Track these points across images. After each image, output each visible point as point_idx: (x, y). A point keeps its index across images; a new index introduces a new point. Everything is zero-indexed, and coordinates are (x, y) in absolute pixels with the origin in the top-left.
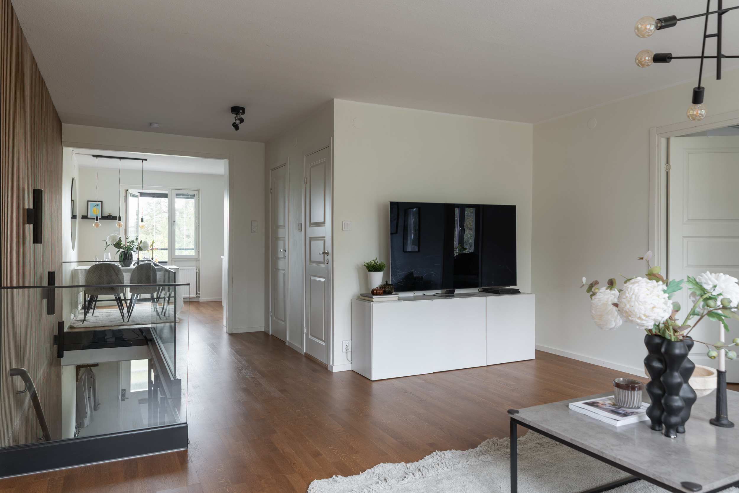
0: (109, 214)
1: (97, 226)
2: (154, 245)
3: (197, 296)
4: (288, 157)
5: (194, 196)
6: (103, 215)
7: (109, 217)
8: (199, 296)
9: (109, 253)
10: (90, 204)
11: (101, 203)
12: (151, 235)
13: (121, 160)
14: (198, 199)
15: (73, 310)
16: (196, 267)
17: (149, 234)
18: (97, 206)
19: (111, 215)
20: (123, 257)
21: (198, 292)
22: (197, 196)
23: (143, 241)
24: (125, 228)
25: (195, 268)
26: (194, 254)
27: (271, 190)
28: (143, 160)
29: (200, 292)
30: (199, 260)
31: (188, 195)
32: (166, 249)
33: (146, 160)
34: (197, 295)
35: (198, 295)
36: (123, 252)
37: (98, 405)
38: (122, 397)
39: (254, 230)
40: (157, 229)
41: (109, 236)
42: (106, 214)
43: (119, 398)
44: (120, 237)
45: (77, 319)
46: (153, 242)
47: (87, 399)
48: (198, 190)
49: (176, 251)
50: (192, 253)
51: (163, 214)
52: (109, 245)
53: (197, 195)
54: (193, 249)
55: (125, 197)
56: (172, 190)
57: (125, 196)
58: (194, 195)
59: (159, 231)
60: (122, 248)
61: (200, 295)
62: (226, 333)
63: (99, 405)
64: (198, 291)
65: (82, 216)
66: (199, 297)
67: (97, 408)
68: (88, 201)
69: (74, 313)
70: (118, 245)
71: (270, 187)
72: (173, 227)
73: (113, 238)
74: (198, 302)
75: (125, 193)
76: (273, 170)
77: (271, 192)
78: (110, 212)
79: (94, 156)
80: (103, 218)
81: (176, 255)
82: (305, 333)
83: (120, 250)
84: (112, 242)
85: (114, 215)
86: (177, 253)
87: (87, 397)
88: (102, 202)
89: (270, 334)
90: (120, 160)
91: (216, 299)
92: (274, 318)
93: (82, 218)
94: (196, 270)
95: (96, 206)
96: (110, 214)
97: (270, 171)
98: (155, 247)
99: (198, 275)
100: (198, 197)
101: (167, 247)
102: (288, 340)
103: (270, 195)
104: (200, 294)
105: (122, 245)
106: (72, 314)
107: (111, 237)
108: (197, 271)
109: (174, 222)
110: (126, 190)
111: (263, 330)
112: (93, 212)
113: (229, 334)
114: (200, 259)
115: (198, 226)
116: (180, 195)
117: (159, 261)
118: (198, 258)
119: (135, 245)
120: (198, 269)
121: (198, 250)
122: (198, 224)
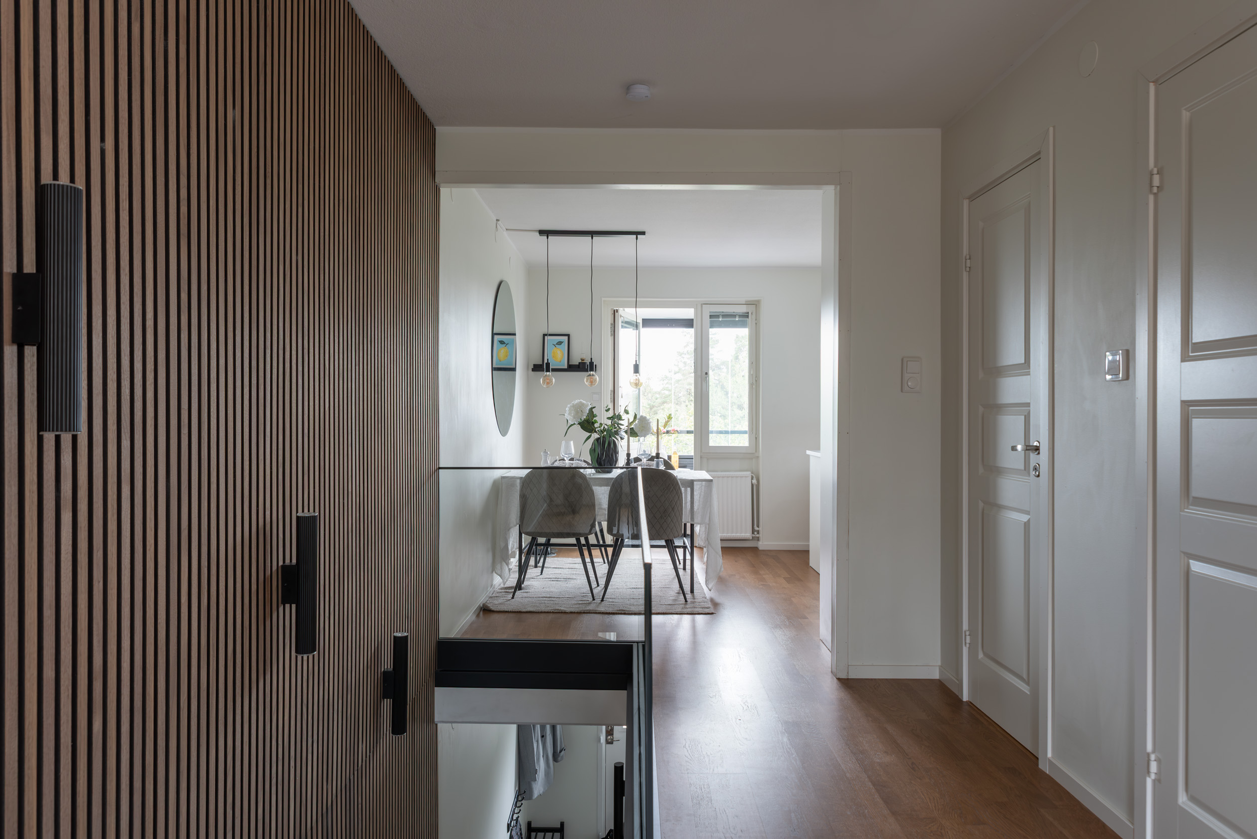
0: (580, 361)
1: (548, 383)
2: (673, 422)
3: (753, 535)
4: (1051, 129)
5: (748, 318)
6: (570, 364)
7: (581, 366)
8: (758, 536)
9: (572, 442)
10: (548, 340)
11: (566, 338)
13: (594, 238)
14: (756, 324)
15: (498, 567)
16: (752, 473)
18: (559, 345)
19: (585, 362)
20: (598, 450)
21: (756, 528)
22: (754, 317)
23: (638, 416)
24: (613, 390)
25: (749, 473)
26: (746, 444)
27: (968, 261)
28: (637, 233)
29: (760, 529)
30: (758, 457)
31: (734, 316)
32: (691, 432)
33: (643, 233)
34: (753, 533)
35: (756, 533)
36: (598, 440)
37: (561, 752)
38: (607, 736)
39: (909, 384)
41: (569, 406)
42: (576, 361)
43: (600, 739)
44: (590, 407)
45: (505, 586)
46: (670, 417)
47: (538, 741)
48: (756, 304)
49: (711, 435)
50: (743, 441)
52: (572, 425)
53: (754, 314)
54: (745, 432)
55: (611, 324)
56: (702, 306)
57: (613, 322)
58: (746, 315)
60: (596, 432)
61: (760, 535)
62: (830, 674)
63: (563, 752)
64: (755, 526)
65: (534, 365)
66: (758, 539)
67: (559, 758)
68: (544, 336)
69: (499, 572)
70: (588, 425)
71: (965, 251)
72: (704, 384)
73: (578, 408)
74: (755, 550)
75: (613, 315)
76: (972, 198)
77: (968, 265)
78: (583, 356)
79: (542, 232)
80: (571, 368)
81: (710, 445)
82: (1153, 776)
83: (591, 435)
84: (574, 418)
85: (589, 362)
86: (715, 441)
87: (538, 737)
88: (568, 336)
89: (965, 698)
90: (592, 239)
91: (793, 545)
92: (981, 655)
93: (533, 370)
94: (752, 478)
95: (557, 344)
96: (584, 360)
97: (966, 203)
98: (673, 428)
99: (755, 490)
100: (756, 320)
101: (694, 427)
102: (1049, 755)
103: (965, 275)
104: (761, 532)
105: (596, 425)
106: (495, 575)
107: (574, 406)
108: (754, 481)
109: (706, 374)
110: (614, 311)
111: (936, 676)
112: (553, 357)
113: (839, 679)
114: (761, 454)
115: (756, 381)
116: (719, 315)
117: (679, 456)
118: (756, 451)
119: (623, 425)
120: (756, 477)
121: (756, 434)
122: (756, 377)
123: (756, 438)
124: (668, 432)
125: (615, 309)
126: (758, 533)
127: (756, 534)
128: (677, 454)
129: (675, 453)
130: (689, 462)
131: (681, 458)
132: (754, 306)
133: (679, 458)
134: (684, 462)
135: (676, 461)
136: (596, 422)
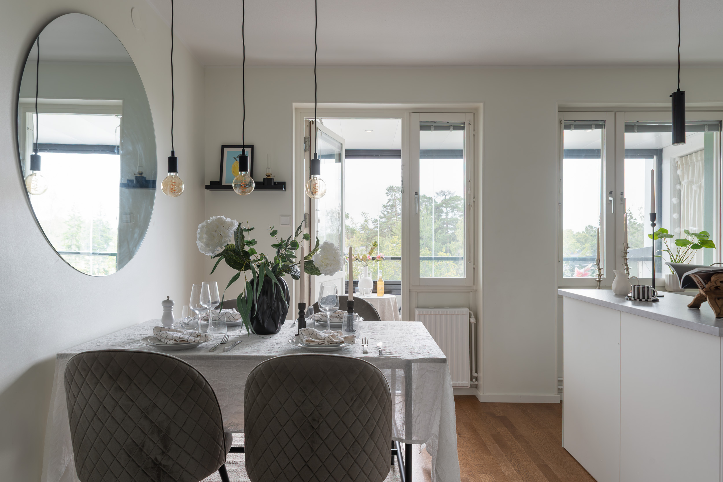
0: (266, 177)
3: (472, 383)
7: (266, 184)
8: (476, 383)
10: (228, 152)
11: (251, 149)
12: (387, 237)
14: (474, 135)
16: (470, 310)
17: (386, 236)
19: (271, 179)
21: (475, 374)
22: (471, 126)
23: (321, 243)
24: (308, 213)
25: (466, 310)
26: (463, 274)
29: (479, 375)
30: (476, 291)
32: (399, 259)
34: (471, 380)
35: (474, 380)
40: (393, 231)
42: (260, 176)
48: (474, 112)
50: (459, 271)
51: (398, 216)
53: (472, 123)
54: (460, 259)
55: (306, 138)
56: (410, 115)
57: (308, 135)
58: (463, 126)
59: (394, 233)
60: (251, 268)
61: (479, 383)
64: (474, 372)
65: (211, 182)
66: (478, 388)
68: (223, 147)
70: (236, 256)
72: (413, 206)
73: (214, 230)
74: (475, 401)
75: (308, 128)
78: (270, 172)
83: (239, 274)
85: (277, 179)
88: (253, 147)
93: (209, 187)
94: (470, 316)
96: (269, 176)
99: (474, 330)
100: (474, 131)
101: (401, 255)
104: (479, 379)
105: (251, 257)
108: (473, 320)
109: (416, 193)
110: (310, 123)
112: (234, 172)
115: (474, 202)
116: (430, 126)
117: (385, 282)
118: (474, 284)
119: (295, 257)
120: (474, 314)
121: (474, 264)
122: (474, 197)
123: (474, 269)
124: (373, 259)
125: (310, 120)
126: (477, 380)
127: (474, 382)
128: (382, 281)
129: (380, 280)
130: (394, 288)
131: (386, 284)
132: (472, 114)
133: (385, 284)
134: (389, 288)
135: (382, 288)
136: (253, 252)
